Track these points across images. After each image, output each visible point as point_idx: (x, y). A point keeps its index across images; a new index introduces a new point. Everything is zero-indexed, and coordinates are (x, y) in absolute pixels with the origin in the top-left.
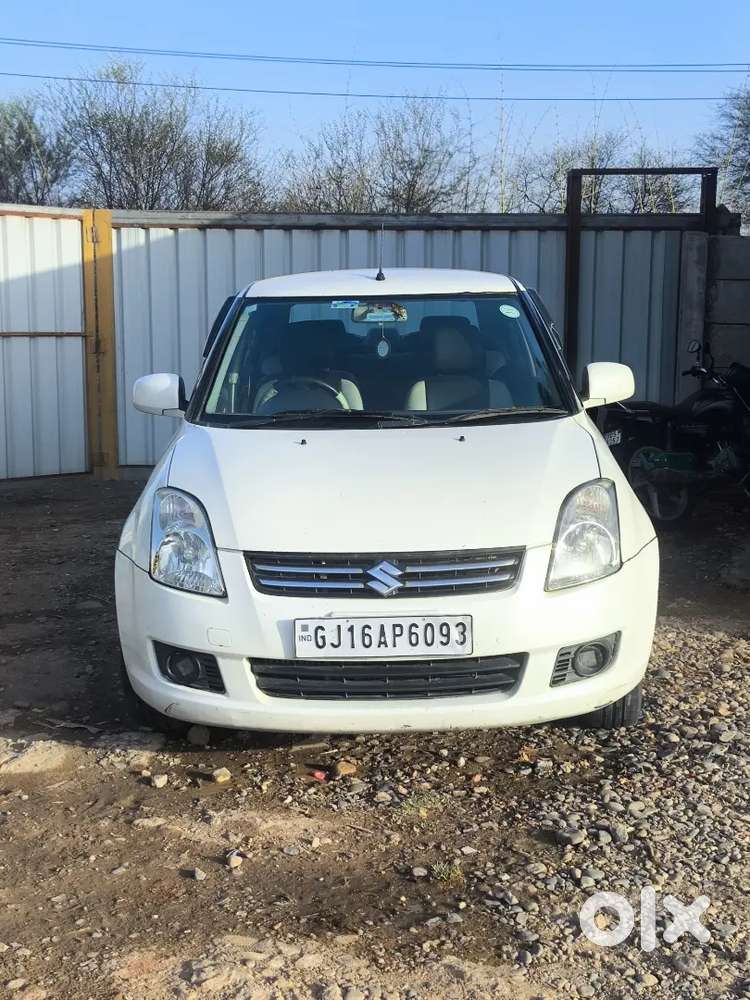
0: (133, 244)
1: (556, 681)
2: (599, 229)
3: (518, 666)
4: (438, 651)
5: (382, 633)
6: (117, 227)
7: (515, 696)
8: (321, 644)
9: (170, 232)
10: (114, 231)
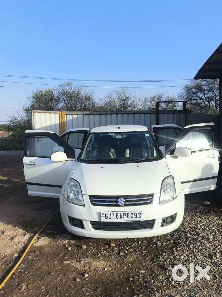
0: (69, 119)
1: (162, 226)
2: (163, 113)
3: (153, 222)
4: (134, 220)
5: (121, 215)
6: (66, 115)
7: (153, 230)
8: (106, 218)
9: (77, 116)
10: (66, 116)
